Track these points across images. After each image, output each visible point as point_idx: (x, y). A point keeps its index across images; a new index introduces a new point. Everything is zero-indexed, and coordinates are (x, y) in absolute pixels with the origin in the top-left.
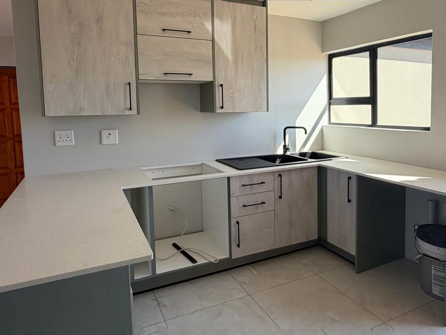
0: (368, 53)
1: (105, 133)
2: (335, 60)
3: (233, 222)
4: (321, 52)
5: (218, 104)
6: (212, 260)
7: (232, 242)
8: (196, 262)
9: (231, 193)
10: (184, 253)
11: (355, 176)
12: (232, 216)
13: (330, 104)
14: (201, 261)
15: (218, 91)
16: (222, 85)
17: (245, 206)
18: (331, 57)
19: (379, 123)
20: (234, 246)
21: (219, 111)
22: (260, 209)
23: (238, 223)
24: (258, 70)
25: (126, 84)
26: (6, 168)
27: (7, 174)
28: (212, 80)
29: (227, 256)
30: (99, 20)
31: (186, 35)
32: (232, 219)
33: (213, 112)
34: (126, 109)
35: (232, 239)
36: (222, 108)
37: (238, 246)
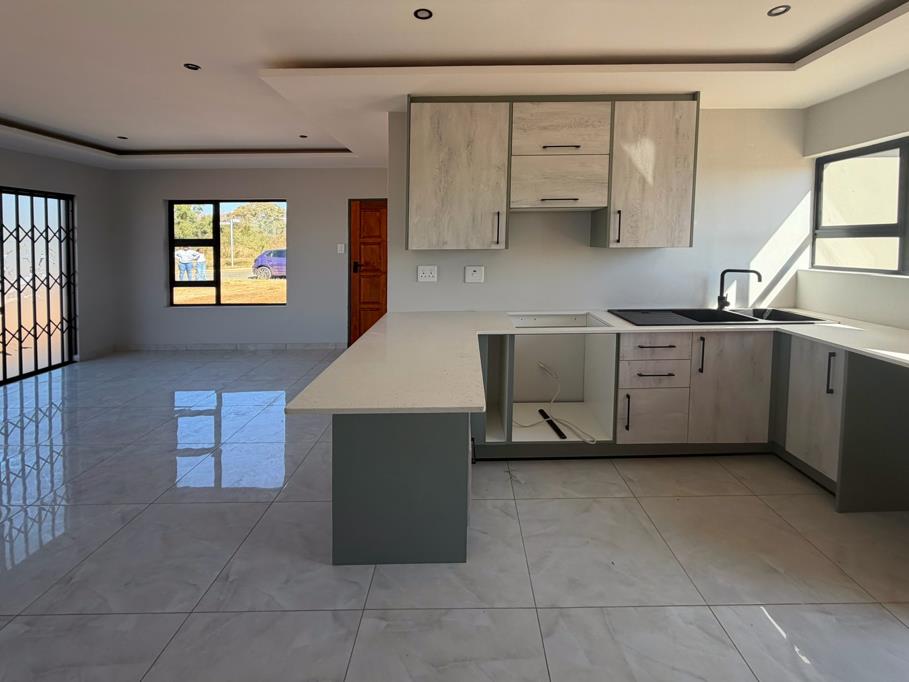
0: (897, 151)
1: (469, 270)
2: (828, 167)
3: (622, 395)
4: (800, 156)
5: (613, 236)
6: (588, 440)
7: (618, 421)
8: (565, 437)
9: (621, 355)
10: (551, 424)
11: (843, 352)
12: (620, 386)
13: (815, 236)
14: (571, 438)
15: (614, 219)
16: (619, 212)
17: (640, 375)
18: (821, 162)
20: (621, 427)
21: (613, 245)
22: (666, 381)
23: (628, 396)
24: (677, 190)
25: (494, 214)
27: (377, 310)
29: (609, 438)
30: (470, 143)
31: (573, 151)
32: (620, 392)
33: (605, 247)
34: (492, 242)
35: (619, 417)
36: (618, 241)
37: (627, 428)
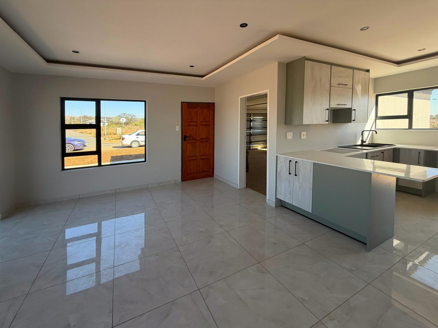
0: (407, 94)
1: (302, 133)
2: (379, 97)
4: (373, 93)
5: (353, 119)
11: (423, 151)
13: (376, 120)
16: (355, 110)
18: (377, 96)
19: (413, 128)
25: (326, 109)
26: (196, 156)
27: (195, 160)
28: (351, 107)
31: (345, 86)
34: (325, 121)
